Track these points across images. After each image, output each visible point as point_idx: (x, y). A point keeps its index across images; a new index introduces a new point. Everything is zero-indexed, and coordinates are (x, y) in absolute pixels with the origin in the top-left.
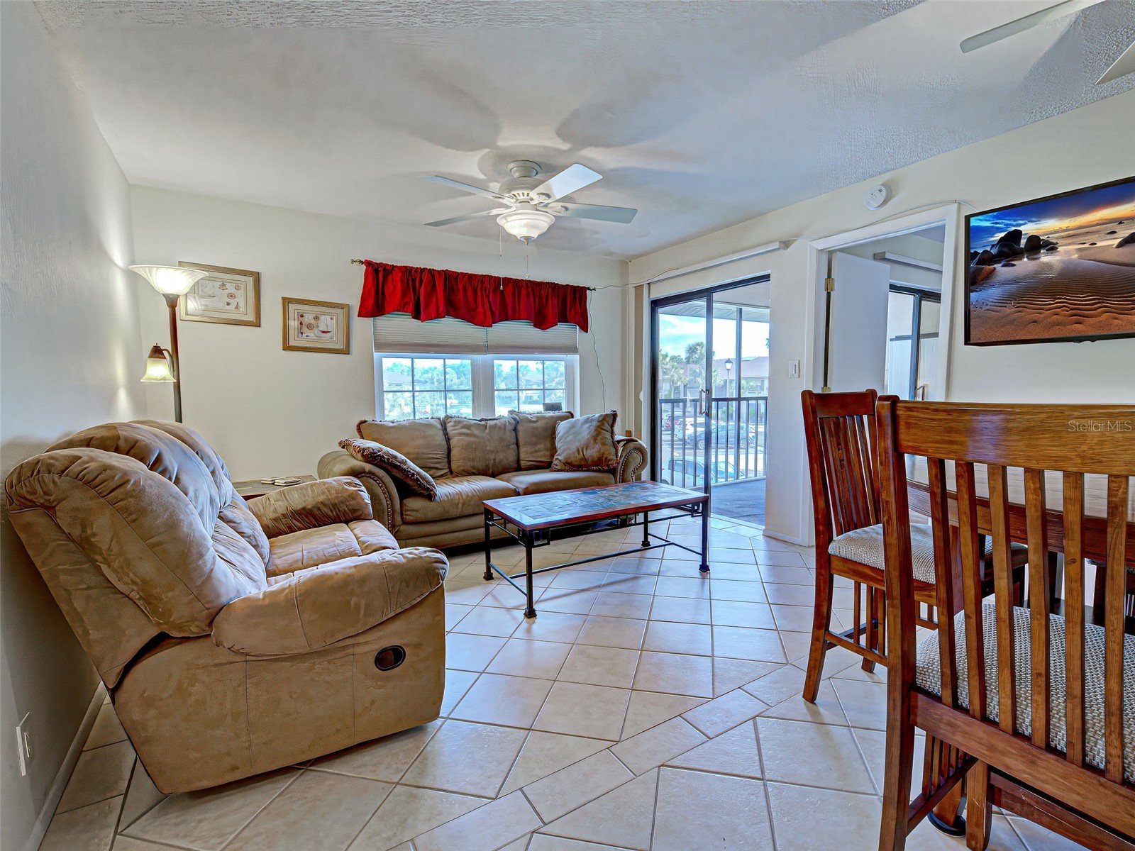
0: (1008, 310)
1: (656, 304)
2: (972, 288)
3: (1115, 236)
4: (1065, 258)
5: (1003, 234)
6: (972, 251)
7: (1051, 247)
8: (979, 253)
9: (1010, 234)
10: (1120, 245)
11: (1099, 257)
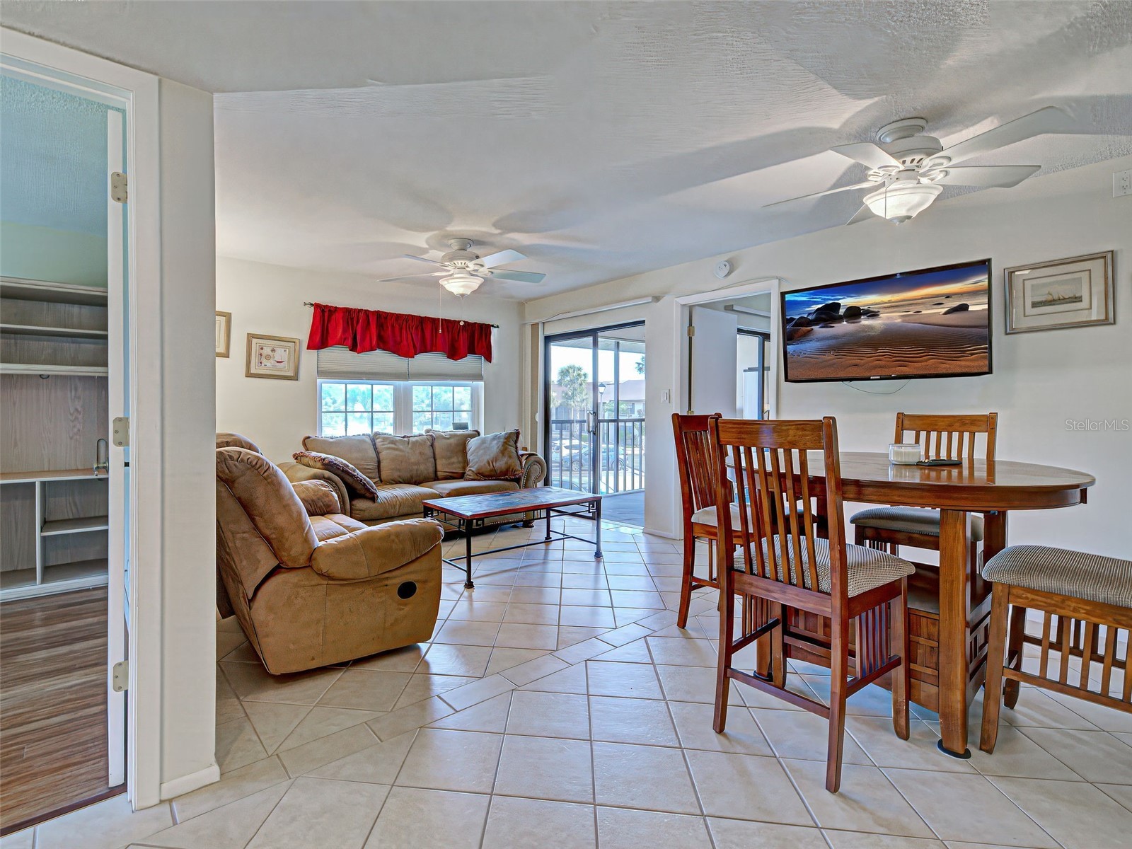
0: (826, 357)
1: (548, 339)
2: (788, 342)
4: (888, 322)
5: (820, 306)
6: (788, 317)
7: (872, 314)
11: (923, 321)
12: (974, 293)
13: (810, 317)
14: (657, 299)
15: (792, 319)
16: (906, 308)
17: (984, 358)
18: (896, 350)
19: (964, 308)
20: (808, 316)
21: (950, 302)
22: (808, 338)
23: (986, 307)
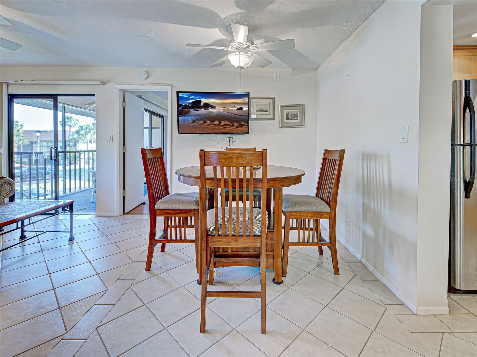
0: (196, 124)
3: (235, 107)
4: (218, 111)
5: (194, 101)
6: (180, 104)
7: (213, 107)
8: (183, 105)
9: (196, 101)
10: (237, 110)
11: (230, 112)
12: (244, 104)
13: (189, 105)
14: (103, 83)
15: (181, 105)
16: (224, 106)
17: (246, 127)
18: (221, 123)
19: (241, 109)
20: (188, 104)
21: (237, 106)
22: (189, 114)
23: (247, 109)
